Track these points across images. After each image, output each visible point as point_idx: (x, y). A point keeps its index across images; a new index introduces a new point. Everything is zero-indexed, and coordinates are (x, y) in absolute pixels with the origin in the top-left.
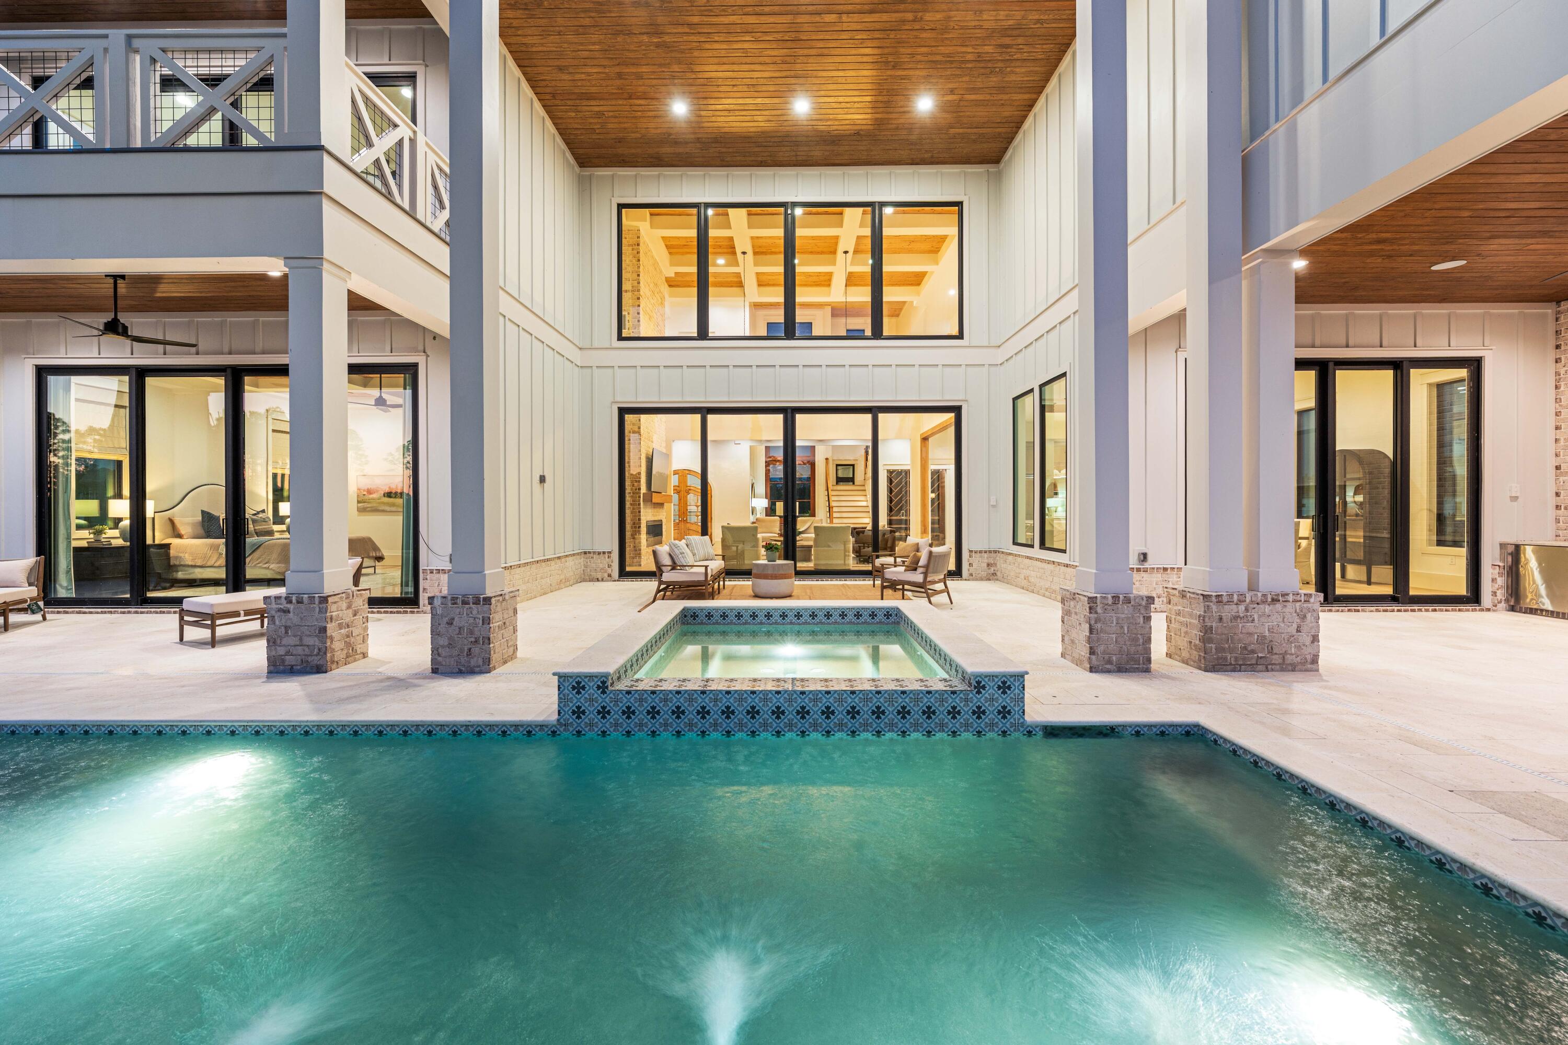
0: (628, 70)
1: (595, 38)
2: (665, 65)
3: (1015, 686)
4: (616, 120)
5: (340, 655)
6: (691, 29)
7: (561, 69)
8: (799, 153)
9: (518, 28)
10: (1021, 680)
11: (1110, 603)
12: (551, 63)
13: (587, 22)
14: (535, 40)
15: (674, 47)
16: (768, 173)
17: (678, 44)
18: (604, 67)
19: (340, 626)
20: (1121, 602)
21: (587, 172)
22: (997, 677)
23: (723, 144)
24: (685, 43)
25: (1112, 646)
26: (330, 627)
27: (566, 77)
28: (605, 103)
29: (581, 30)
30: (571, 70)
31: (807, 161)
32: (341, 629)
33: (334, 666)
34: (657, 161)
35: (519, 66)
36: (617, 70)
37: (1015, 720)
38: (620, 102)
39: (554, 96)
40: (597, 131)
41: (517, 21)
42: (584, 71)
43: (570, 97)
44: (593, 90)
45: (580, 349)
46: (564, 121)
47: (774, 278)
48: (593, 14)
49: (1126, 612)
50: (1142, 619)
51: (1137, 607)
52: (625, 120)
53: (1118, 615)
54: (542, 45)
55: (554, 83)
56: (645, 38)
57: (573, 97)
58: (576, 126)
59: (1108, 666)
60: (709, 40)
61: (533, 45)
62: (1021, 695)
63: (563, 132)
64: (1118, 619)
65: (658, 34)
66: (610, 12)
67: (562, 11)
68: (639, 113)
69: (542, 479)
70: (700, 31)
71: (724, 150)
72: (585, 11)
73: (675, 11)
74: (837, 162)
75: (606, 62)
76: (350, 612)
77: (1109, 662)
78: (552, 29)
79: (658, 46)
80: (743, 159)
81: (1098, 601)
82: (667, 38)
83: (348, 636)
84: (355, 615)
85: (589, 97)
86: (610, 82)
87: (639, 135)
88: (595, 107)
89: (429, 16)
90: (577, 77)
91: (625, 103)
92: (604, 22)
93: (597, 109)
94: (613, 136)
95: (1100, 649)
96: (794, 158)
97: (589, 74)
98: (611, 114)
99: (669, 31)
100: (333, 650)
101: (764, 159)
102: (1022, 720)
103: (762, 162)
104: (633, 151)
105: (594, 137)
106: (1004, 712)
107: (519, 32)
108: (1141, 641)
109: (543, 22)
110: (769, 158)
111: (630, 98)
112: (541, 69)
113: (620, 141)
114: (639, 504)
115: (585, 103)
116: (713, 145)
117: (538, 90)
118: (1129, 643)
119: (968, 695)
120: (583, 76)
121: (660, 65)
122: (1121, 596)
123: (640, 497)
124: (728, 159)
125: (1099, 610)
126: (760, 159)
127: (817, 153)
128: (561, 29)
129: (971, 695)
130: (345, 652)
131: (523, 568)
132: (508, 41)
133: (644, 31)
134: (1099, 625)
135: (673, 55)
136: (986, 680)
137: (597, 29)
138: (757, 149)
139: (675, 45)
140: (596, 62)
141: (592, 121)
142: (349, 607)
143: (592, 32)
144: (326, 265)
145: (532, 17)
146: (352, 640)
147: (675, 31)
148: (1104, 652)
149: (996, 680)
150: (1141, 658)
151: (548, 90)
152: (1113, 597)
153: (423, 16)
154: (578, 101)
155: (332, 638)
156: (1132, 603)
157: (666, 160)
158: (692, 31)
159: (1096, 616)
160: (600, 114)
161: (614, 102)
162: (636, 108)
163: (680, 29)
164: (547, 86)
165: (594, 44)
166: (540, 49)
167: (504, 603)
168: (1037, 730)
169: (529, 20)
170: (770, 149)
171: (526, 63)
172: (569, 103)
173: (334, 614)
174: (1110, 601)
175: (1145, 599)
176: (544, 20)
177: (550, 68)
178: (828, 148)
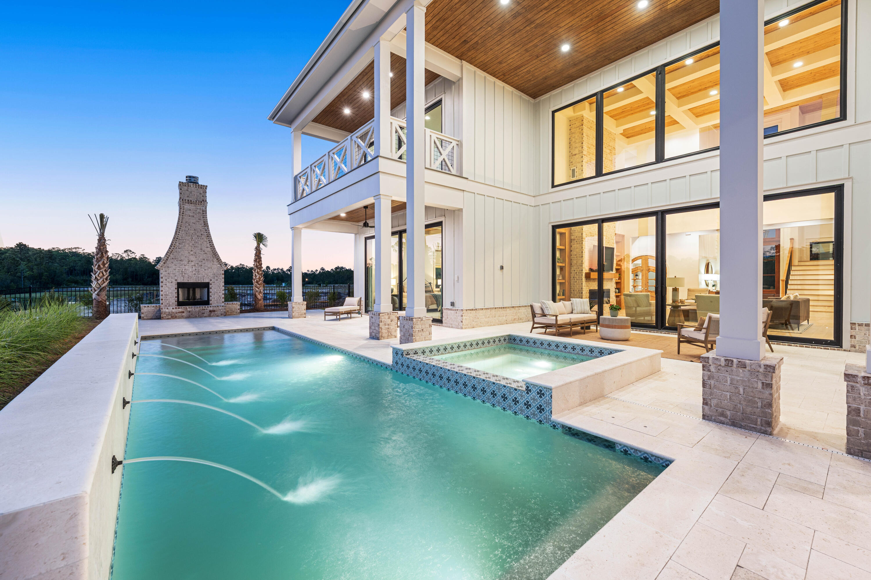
0: (529, 46)
1: (506, 42)
2: (544, 34)
3: (546, 394)
4: (538, 70)
5: (385, 335)
6: (547, 10)
7: (500, 63)
8: (661, 30)
9: (475, 57)
10: (550, 392)
11: (723, 364)
12: (495, 62)
13: (499, 38)
14: (484, 57)
15: (543, 23)
16: (644, 52)
17: (545, 20)
18: (517, 51)
19: (385, 324)
20: (735, 366)
21: (538, 100)
22: (537, 386)
23: (604, 52)
24: (548, 18)
25: (726, 402)
26: (381, 325)
27: (504, 65)
28: (528, 66)
29: (499, 43)
30: (504, 61)
31: (672, 30)
32: (385, 325)
33: (382, 338)
34: (571, 78)
35: (484, 71)
36: (524, 49)
37: (546, 415)
38: (534, 62)
39: (504, 75)
40: (532, 80)
41: (473, 55)
42: (510, 58)
43: (511, 72)
44: (519, 63)
45: (534, 197)
46: (515, 83)
47: (706, 108)
48: (499, 34)
49: (741, 375)
50: (760, 385)
51: (754, 373)
52: (542, 68)
53: (733, 377)
54: (487, 58)
55: (501, 70)
56: (528, 28)
57: (512, 71)
58: (521, 82)
59: (722, 418)
60: (559, 8)
61: (484, 60)
62: (550, 401)
63: (517, 87)
64: (732, 380)
65: (532, 23)
66: (506, 28)
67: (487, 40)
68: (547, 61)
69: (502, 268)
70: (552, 7)
71: (606, 54)
72: (495, 34)
73: (534, 8)
74: (699, 18)
75: (516, 49)
76: (390, 320)
77: (722, 415)
78: (487, 49)
79: (536, 27)
80: (622, 52)
81: (710, 362)
82: (538, 22)
83: (388, 329)
84: (391, 321)
85: (519, 67)
86: (524, 56)
87: (553, 71)
88: (524, 70)
89: (440, 76)
90: (509, 62)
91: (536, 61)
92: (506, 33)
93: (525, 70)
94: (541, 78)
95: (714, 402)
96: (660, 34)
97: (512, 58)
98: (533, 69)
99: (537, 18)
100: (382, 333)
101: (637, 45)
102: (550, 417)
103: (637, 48)
104: (555, 80)
105: (532, 82)
106: (541, 409)
107: (477, 59)
108: (759, 404)
109: (482, 49)
110: (640, 43)
111: (538, 57)
112: (492, 68)
113: (545, 78)
114: (582, 279)
115: (518, 71)
116: (598, 55)
117: (497, 76)
118: (745, 403)
119: (523, 393)
120: (511, 60)
121: (543, 35)
122: (735, 360)
123: (582, 275)
124: (613, 57)
125: (712, 368)
126: (634, 47)
127: (676, 22)
128: (491, 47)
129: (524, 394)
130: (387, 334)
131: (485, 311)
132: (475, 64)
133: (525, 26)
134: (712, 382)
135: (546, 27)
136: (532, 386)
137: (505, 38)
138: (628, 43)
139: (544, 22)
140: (512, 51)
141: (526, 76)
142: (389, 318)
143: (503, 40)
144: (381, 196)
145: (478, 50)
146: (390, 330)
147: (539, 16)
148: (717, 405)
149: (537, 388)
150: (759, 420)
151: (500, 74)
152: (726, 360)
153: (437, 77)
154: (515, 72)
155: (381, 328)
156: (748, 368)
157: (575, 75)
158: (548, 10)
159: (709, 373)
160: (528, 72)
161: (531, 63)
162: (543, 60)
163: (542, 14)
164: (499, 73)
165: (507, 44)
166: (488, 60)
167: (422, 322)
168: (559, 426)
169: (477, 52)
170: (638, 38)
171: (486, 68)
172: (512, 74)
173: (383, 320)
174: (723, 363)
175: (762, 366)
176: (482, 48)
177: (496, 65)
178: (683, 15)
